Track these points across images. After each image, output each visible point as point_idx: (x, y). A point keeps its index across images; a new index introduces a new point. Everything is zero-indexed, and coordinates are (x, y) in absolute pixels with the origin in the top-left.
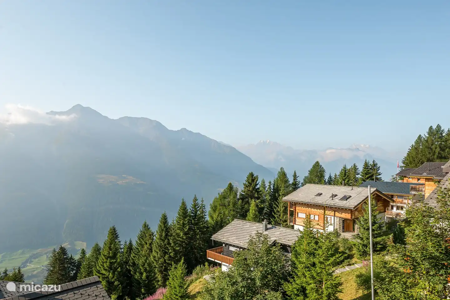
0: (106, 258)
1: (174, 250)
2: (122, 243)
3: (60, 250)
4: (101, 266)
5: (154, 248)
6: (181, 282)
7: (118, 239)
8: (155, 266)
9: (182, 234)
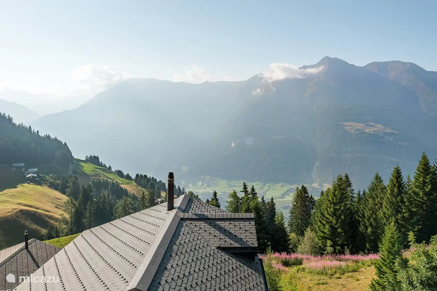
0: (330, 203)
1: (410, 211)
2: (355, 192)
3: (302, 188)
4: (325, 209)
5: (384, 204)
6: (390, 248)
7: (351, 187)
8: (385, 223)
9: (421, 194)
